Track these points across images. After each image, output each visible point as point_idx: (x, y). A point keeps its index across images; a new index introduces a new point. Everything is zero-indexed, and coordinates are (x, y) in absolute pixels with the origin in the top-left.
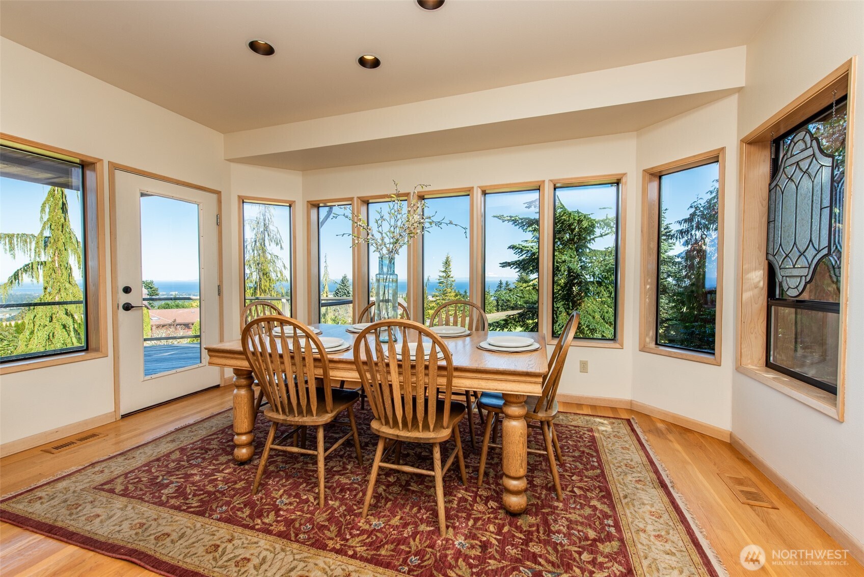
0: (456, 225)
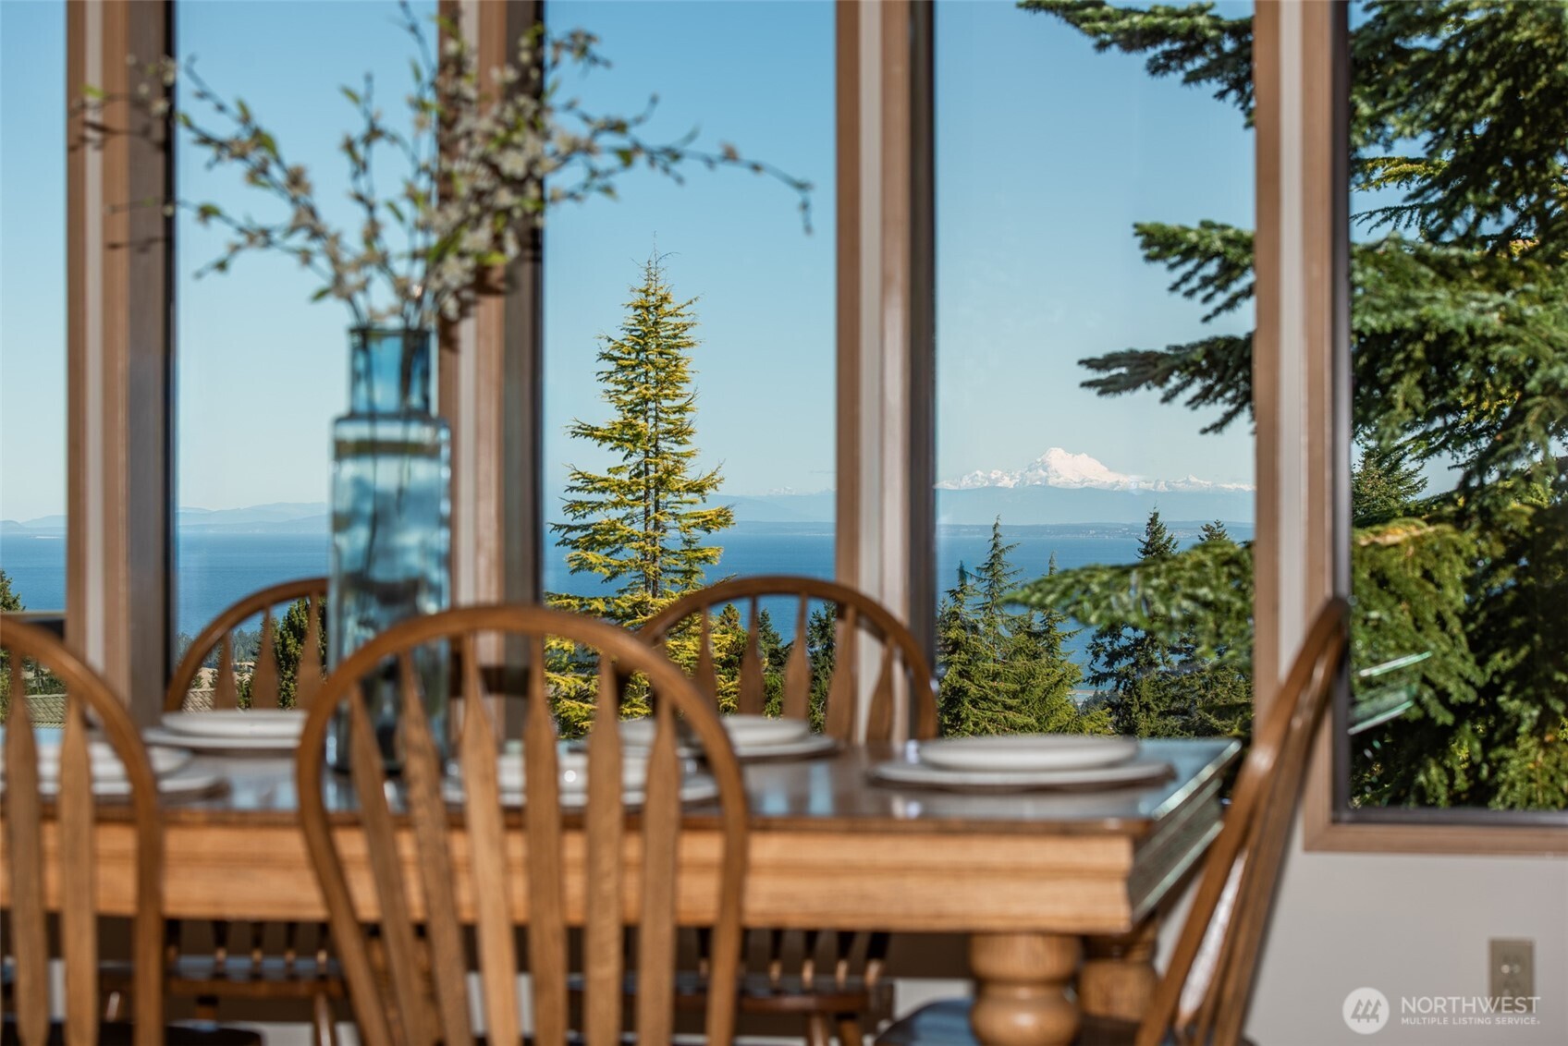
0: (756, 168)
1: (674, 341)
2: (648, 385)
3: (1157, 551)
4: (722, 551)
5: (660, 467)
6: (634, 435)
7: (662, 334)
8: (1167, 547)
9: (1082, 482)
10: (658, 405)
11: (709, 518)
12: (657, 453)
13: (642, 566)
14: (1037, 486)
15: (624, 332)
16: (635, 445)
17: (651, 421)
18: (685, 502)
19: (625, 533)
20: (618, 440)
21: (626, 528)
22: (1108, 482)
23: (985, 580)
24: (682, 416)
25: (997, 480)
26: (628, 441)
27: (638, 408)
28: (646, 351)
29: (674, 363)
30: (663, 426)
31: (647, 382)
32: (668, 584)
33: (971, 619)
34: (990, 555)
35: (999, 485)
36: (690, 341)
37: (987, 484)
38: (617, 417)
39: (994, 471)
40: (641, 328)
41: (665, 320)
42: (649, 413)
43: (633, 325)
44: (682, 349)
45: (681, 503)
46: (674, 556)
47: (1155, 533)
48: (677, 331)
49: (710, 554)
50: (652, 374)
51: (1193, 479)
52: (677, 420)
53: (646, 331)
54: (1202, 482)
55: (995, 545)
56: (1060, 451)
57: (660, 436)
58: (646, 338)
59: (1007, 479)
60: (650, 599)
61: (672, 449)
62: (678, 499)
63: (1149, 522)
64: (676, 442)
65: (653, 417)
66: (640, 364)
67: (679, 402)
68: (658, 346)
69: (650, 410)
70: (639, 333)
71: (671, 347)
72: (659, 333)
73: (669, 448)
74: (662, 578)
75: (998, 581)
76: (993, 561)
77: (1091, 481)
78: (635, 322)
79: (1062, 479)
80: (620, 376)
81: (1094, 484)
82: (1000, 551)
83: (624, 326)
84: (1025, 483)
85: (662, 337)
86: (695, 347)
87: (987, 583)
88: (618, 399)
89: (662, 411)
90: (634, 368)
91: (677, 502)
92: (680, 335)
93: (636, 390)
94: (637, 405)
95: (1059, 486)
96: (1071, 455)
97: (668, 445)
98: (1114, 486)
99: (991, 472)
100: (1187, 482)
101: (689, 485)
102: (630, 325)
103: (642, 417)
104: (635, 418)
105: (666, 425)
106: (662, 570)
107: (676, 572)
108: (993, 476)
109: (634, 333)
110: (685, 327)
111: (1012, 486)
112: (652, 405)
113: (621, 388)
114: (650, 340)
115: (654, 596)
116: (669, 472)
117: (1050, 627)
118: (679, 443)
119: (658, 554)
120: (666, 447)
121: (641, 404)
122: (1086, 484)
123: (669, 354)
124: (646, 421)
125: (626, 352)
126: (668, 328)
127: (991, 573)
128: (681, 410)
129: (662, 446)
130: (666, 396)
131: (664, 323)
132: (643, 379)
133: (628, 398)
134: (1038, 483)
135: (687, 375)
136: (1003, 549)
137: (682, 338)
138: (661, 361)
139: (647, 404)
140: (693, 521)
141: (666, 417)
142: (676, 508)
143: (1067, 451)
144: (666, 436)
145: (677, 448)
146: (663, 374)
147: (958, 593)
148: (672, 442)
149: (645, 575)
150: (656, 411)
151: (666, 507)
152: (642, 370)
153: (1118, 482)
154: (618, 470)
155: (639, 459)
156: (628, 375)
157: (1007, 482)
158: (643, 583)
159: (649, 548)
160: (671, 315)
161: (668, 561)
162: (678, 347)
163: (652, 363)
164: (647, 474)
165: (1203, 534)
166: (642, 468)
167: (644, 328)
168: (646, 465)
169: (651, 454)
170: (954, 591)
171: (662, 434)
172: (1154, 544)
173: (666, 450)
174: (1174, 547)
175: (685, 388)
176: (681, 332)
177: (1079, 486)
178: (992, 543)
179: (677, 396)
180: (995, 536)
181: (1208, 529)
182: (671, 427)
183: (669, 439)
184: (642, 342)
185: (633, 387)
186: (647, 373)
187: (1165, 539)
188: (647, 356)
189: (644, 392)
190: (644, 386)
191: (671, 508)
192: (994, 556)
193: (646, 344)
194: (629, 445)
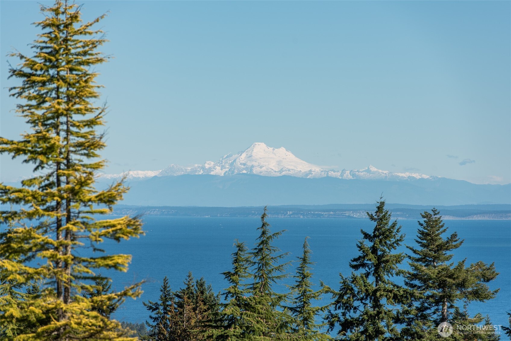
1: (84, 58)
2: (60, 100)
3: (383, 235)
4: (130, 258)
5: (72, 178)
6: (48, 148)
7: (73, 51)
8: (392, 232)
9: (281, 171)
10: (69, 119)
11: (119, 227)
12: (69, 165)
13: (55, 273)
14: (243, 173)
15: (35, 49)
16: (48, 158)
17: (63, 134)
18: (95, 212)
19: (38, 241)
20: (32, 152)
21: (40, 238)
22: (303, 171)
23: (255, 263)
24: (91, 129)
25: (210, 169)
26: (41, 153)
27: (49, 122)
28: (57, 67)
29: (84, 79)
30: (74, 139)
31: (58, 98)
32: (79, 291)
33: (245, 298)
34: (259, 241)
35: (212, 173)
36: (99, 56)
37: (201, 172)
38: (31, 130)
39: (208, 162)
40: (52, 45)
41: (75, 37)
42: (61, 127)
43: (44, 42)
44: (92, 66)
45: (92, 213)
46: (85, 264)
47: (381, 219)
48: (87, 48)
49: (120, 261)
50: (63, 89)
51: (373, 169)
52: (87, 133)
53: (57, 48)
54: (380, 171)
55: (264, 233)
56: (263, 145)
57: (72, 149)
58: (57, 56)
59: (218, 168)
60: (63, 306)
61: (82, 161)
62: (87, 209)
63: (377, 209)
64: (85, 154)
65: (64, 130)
66: (51, 80)
67: (89, 116)
68: (68, 62)
69: (62, 123)
70: (49, 50)
71: (80, 64)
72: (69, 50)
73: (80, 161)
74: (73, 284)
75: (266, 264)
76: (261, 246)
77: (289, 170)
78: (47, 39)
79: (264, 169)
80: (32, 92)
81: (291, 173)
82: (268, 238)
83: (36, 44)
84: (233, 172)
85: (72, 54)
86: (103, 62)
87: (256, 266)
88: (32, 113)
89: (74, 125)
90: (44, 83)
91: (87, 212)
92: (90, 52)
93: (47, 105)
94: (49, 119)
95: (262, 174)
96: (272, 148)
97: (78, 157)
98: (307, 175)
99: (205, 163)
100: (368, 171)
101: (100, 195)
102: (41, 42)
103: (54, 131)
104: (48, 131)
105: (76, 138)
106: (74, 276)
107: (85, 278)
108: (207, 166)
109: (44, 50)
110: (94, 44)
111: (223, 175)
112: (63, 119)
113: (34, 102)
114: (61, 57)
115: (66, 302)
116: (82, 183)
117: (305, 302)
118: (88, 155)
119: (70, 261)
120: (75, 160)
121: (53, 118)
122: (284, 173)
123: (78, 70)
124: (58, 134)
125: (39, 68)
126: (78, 45)
127: (259, 257)
128: (91, 123)
129: (73, 158)
130: (78, 111)
131: (73, 41)
132: (54, 95)
133: (39, 112)
134: (244, 172)
135: (95, 90)
136: (271, 236)
137: (92, 55)
138: (71, 77)
139: (58, 117)
140: (104, 231)
141: (77, 130)
142: (87, 218)
143: (268, 145)
144: (78, 149)
145: (86, 160)
146: (73, 90)
147: (233, 275)
148: (82, 154)
149: (58, 282)
150: (67, 125)
151: (78, 217)
152: (54, 86)
153: (311, 171)
154: (31, 182)
155: (50, 171)
156: (40, 91)
157: (218, 171)
158: (55, 289)
159: (60, 256)
160: (81, 33)
161: (79, 269)
162: (88, 63)
163: (64, 79)
164: (59, 185)
165: (422, 220)
166: (53, 179)
167: (55, 46)
168: (58, 177)
169: (62, 166)
170: (229, 273)
171: (74, 147)
172: (381, 228)
173: (77, 162)
174: (398, 231)
175: (92, 103)
176: (91, 49)
177: (278, 174)
178: (260, 231)
179: (87, 110)
180: (264, 225)
181: (426, 215)
182: (82, 140)
183: (81, 152)
184: (53, 59)
185: (44, 102)
186: (58, 88)
187: (390, 224)
188: (58, 72)
189: (57, 106)
190: (56, 101)
191: (82, 218)
192: (262, 242)
193: (57, 60)
194: (41, 158)
